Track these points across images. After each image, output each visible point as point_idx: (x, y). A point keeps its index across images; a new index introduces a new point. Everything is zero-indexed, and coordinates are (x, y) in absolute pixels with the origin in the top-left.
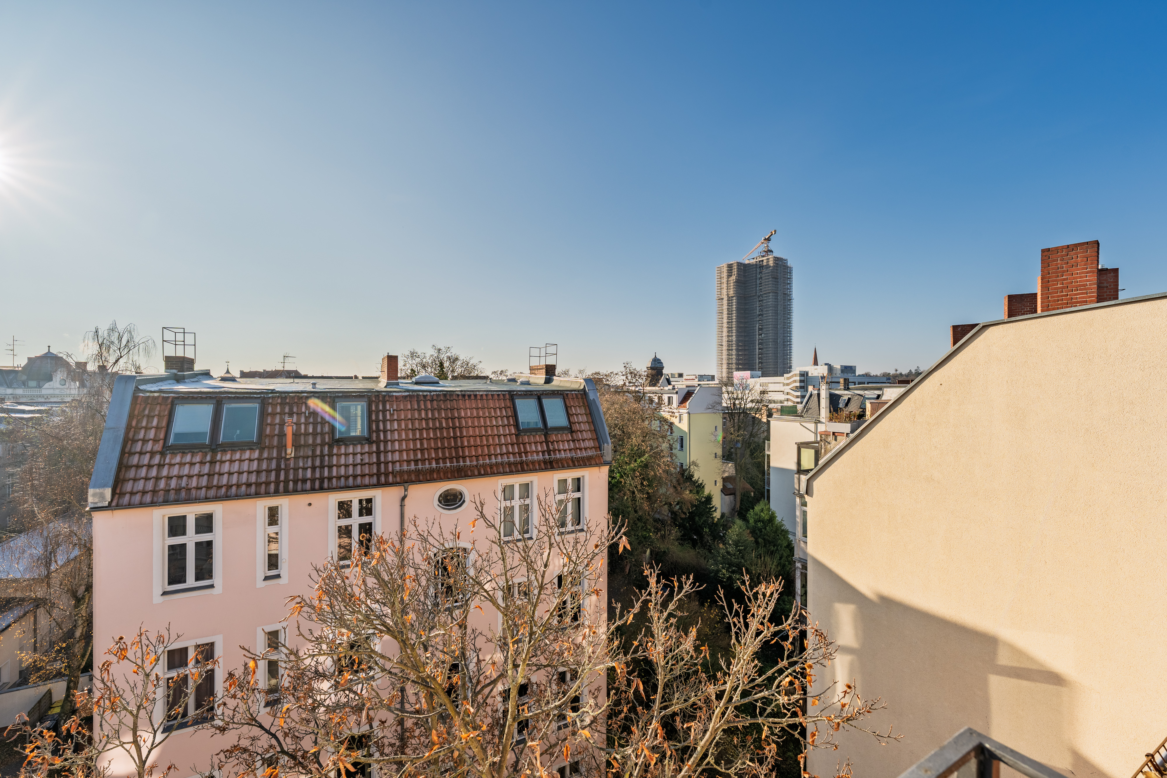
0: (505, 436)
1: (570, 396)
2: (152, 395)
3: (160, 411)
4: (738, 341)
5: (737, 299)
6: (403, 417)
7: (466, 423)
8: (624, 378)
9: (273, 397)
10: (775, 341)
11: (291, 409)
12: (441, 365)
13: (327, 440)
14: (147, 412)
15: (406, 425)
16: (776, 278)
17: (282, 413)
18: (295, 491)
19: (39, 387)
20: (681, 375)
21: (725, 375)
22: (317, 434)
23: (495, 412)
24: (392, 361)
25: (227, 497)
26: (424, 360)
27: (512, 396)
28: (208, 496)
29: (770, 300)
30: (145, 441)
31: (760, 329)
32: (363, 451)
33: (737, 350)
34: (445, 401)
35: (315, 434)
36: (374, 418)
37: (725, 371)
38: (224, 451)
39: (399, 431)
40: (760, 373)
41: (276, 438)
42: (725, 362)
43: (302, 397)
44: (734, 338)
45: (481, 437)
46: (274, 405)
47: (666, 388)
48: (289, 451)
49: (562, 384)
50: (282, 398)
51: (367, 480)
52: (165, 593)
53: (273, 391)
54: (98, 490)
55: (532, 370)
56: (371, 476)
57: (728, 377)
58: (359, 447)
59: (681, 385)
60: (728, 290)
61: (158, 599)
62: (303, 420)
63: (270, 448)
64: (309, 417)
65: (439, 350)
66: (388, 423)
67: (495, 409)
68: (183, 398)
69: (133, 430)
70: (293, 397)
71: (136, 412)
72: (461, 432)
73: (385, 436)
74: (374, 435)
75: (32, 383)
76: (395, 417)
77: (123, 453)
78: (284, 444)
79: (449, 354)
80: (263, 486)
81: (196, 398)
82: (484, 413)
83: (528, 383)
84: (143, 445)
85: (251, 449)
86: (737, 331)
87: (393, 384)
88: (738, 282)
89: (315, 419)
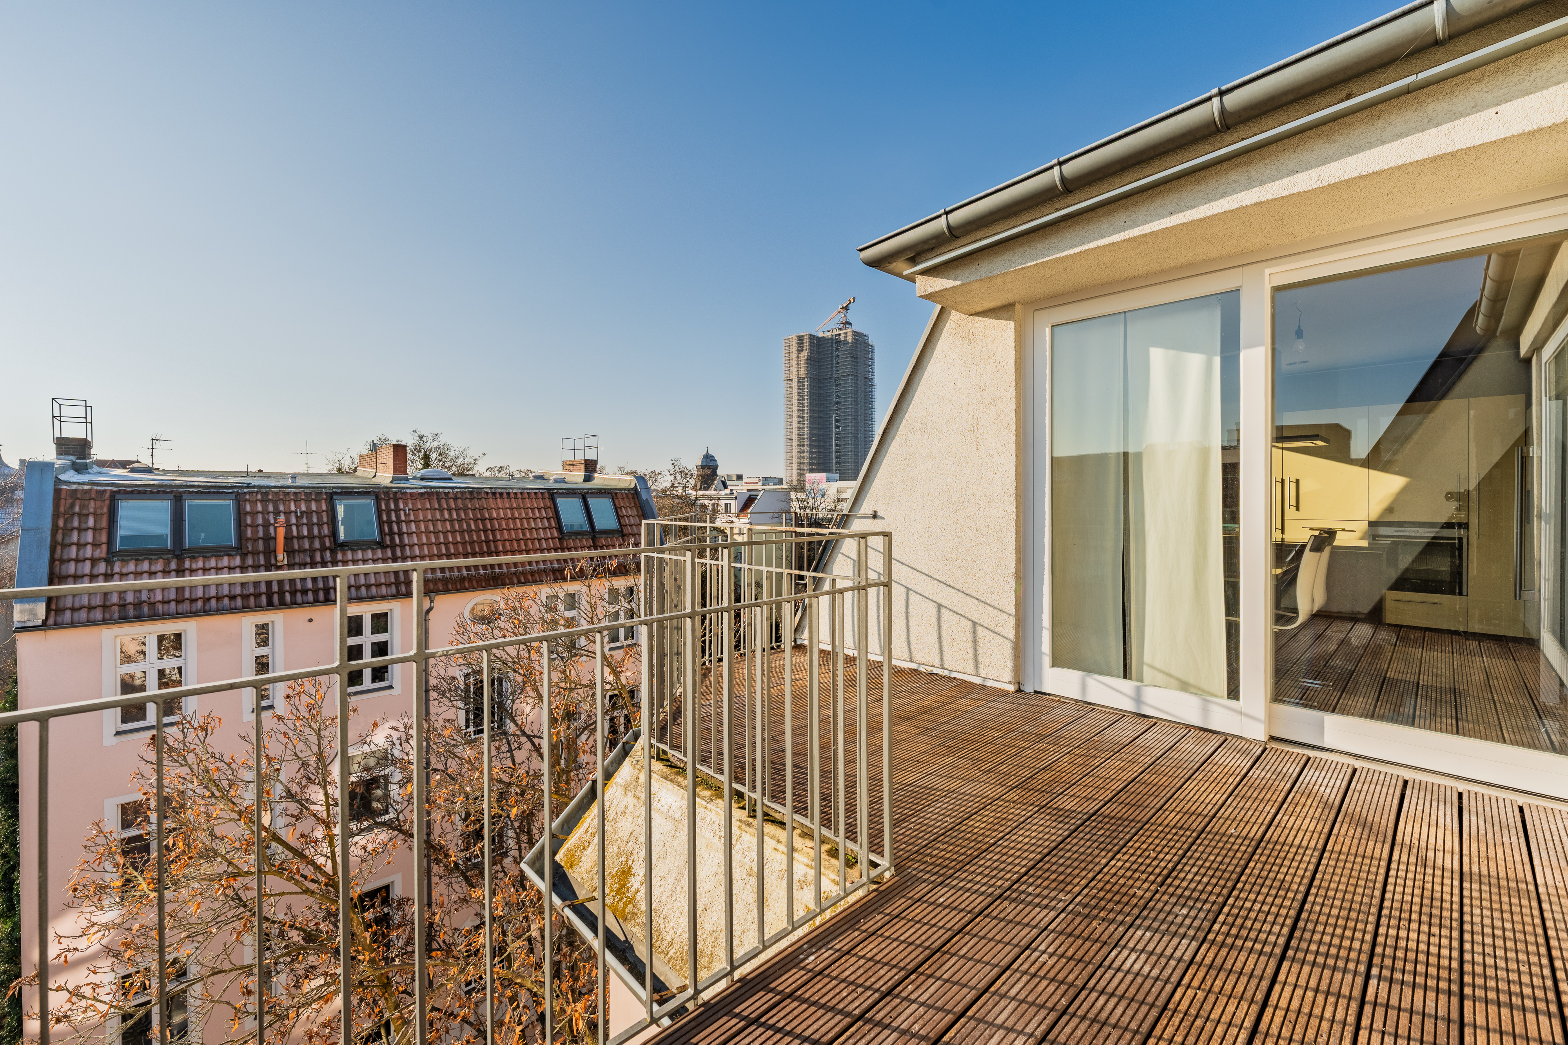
0: (546, 539)
1: (619, 496)
2: (80, 487)
3: (95, 509)
4: (811, 435)
5: (810, 381)
6: (421, 518)
7: (500, 525)
8: (672, 478)
9: (249, 493)
10: (856, 437)
11: (276, 507)
13: (328, 544)
14: (77, 509)
15: (427, 527)
16: (855, 358)
17: (265, 512)
18: (294, 604)
20: (740, 477)
21: (795, 477)
22: (314, 537)
23: (533, 513)
24: (399, 450)
25: (206, 612)
27: (552, 494)
28: (180, 611)
29: (848, 385)
30: (80, 546)
31: (837, 421)
32: (375, 557)
33: (810, 446)
34: (471, 499)
35: (311, 537)
36: (385, 518)
37: (795, 472)
38: (193, 558)
39: (419, 534)
40: (837, 476)
41: (261, 542)
42: (795, 461)
43: (288, 493)
44: (806, 431)
45: (518, 540)
46: (254, 503)
47: (722, 493)
48: (280, 557)
49: (606, 483)
50: (262, 493)
51: (384, 590)
52: (118, 733)
54: (27, 606)
55: (566, 465)
56: (388, 585)
57: (799, 480)
58: (370, 552)
59: (741, 488)
60: (799, 369)
61: (109, 740)
62: (293, 520)
63: (255, 553)
64: (302, 517)
65: (422, 437)
66: (404, 524)
67: (532, 510)
68: (125, 492)
69: (60, 531)
70: (276, 493)
71: (62, 509)
72: (494, 536)
73: (401, 540)
74: (388, 538)
76: (412, 518)
77: (52, 560)
78: (272, 548)
79: (436, 442)
80: (252, 599)
81: (145, 492)
82: (520, 514)
83: (563, 481)
84: (78, 550)
85: (229, 555)
86: (810, 422)
87: (401, 479)
88: (810, 359)
89: (309, 519)
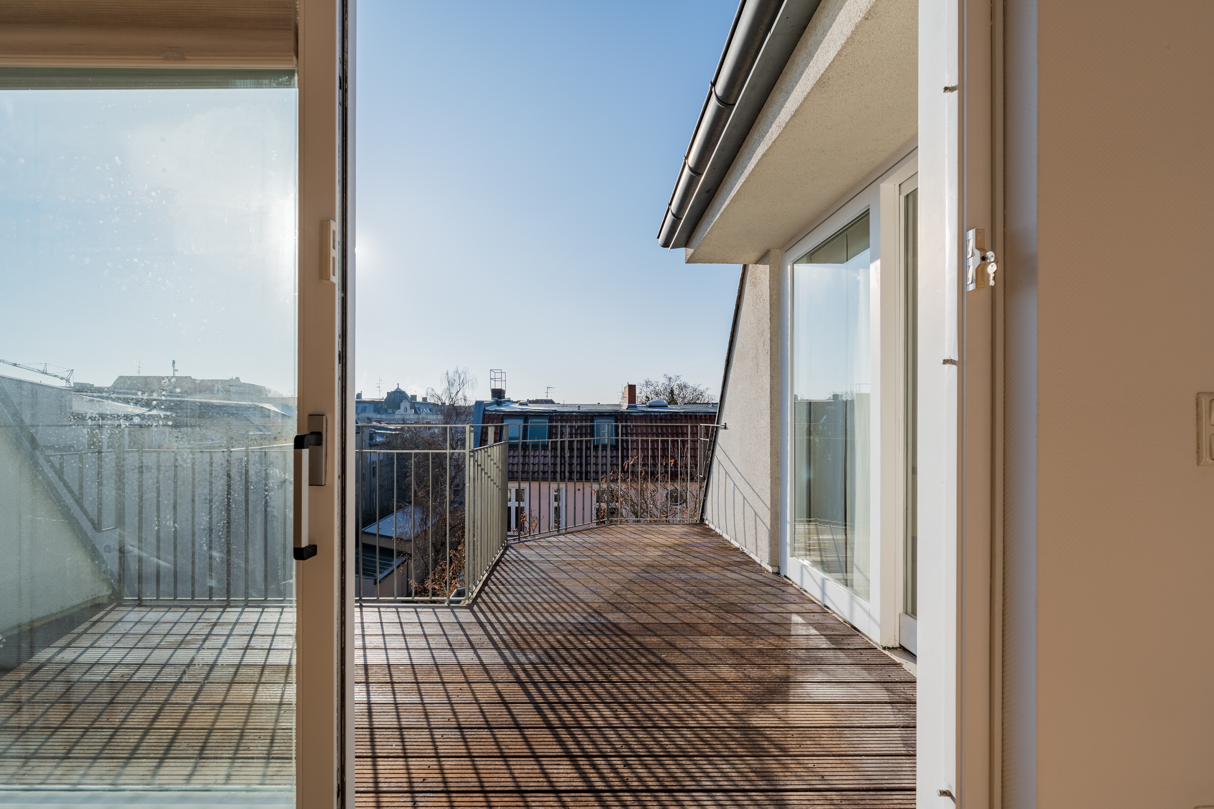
2: (492, 413)
6: (639, 432)
9: (555, 416)
11: (567, 424)
12: (672, 392)
13: (589, 446)
18: (571, 479)
19: (394, 413)
24: (632, 389)
25: (532, 479)
26: (657, 388)
28: (523, 477)
32: (612, 455)
34: (671, 420)
39: (637, 441)
43: (574, 416)
46: (557, 421)
50: (561, 416)
53: (555, 411)
62: (574, 431)
64: (578, 430)
65: (670, 378)
68: (507, 415)
70: (567, 416)
73: (627, 445)
75: (390, 411)
76: (634, 431)
79: (678, 382)
81: (511, 415)
87: (632, 407)
89: (581, 431)
